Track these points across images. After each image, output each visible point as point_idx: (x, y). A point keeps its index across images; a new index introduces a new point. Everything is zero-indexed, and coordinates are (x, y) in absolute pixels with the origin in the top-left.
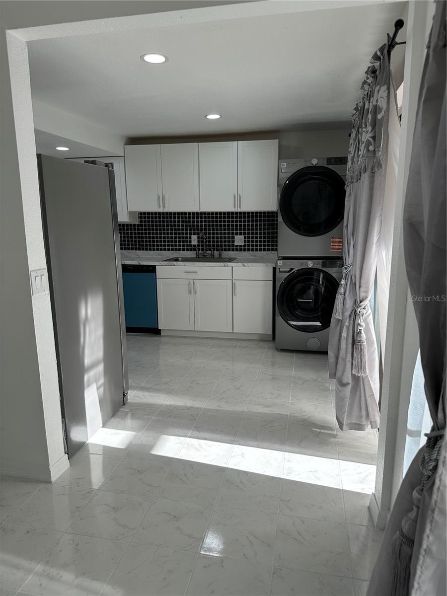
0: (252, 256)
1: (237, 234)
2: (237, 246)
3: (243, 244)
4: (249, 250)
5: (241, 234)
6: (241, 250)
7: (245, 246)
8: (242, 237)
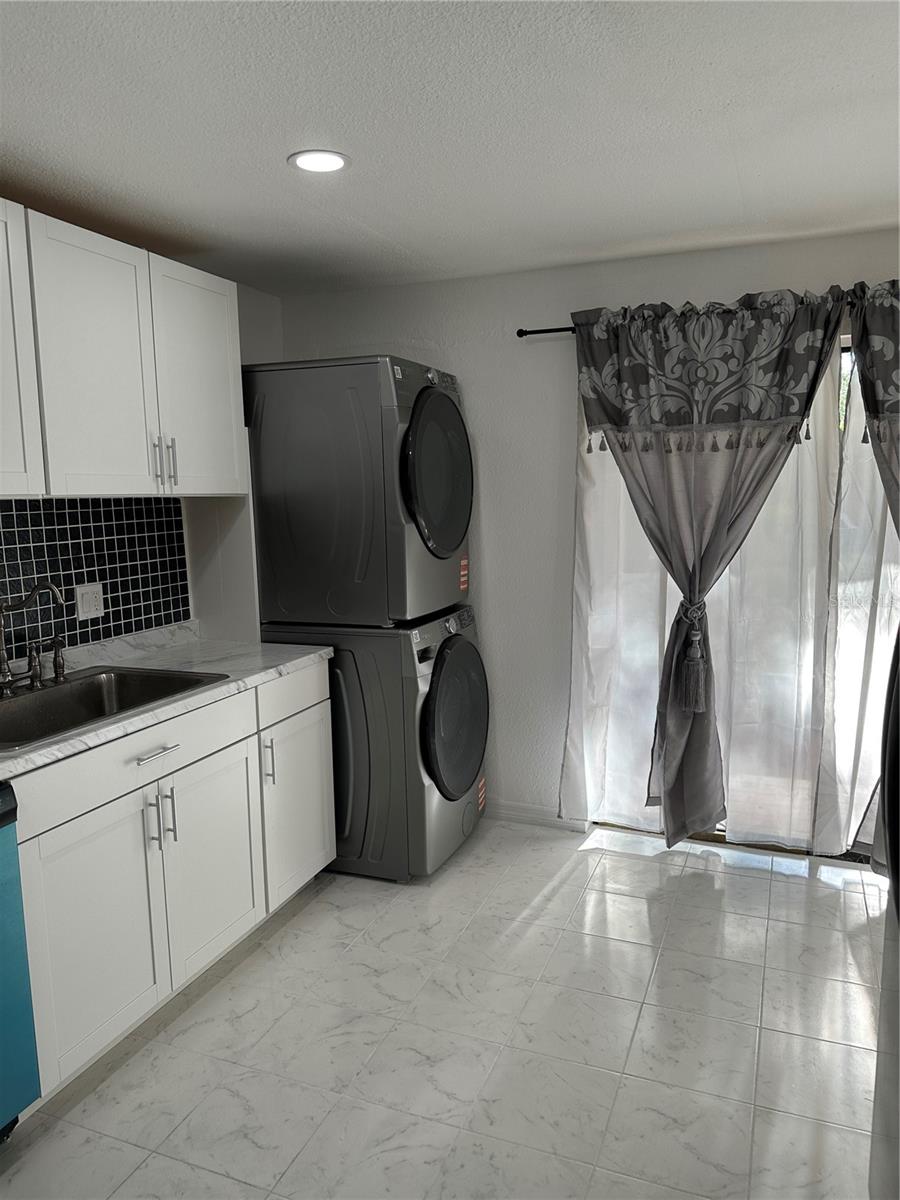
0: (136, 647)
1: (80, 581)
2: (84, 624)
3: (101, 613)
4: (118, 631)
5: (92, 578)
6: (96, 636)
7: (106, 619)
8: (98, 587)
